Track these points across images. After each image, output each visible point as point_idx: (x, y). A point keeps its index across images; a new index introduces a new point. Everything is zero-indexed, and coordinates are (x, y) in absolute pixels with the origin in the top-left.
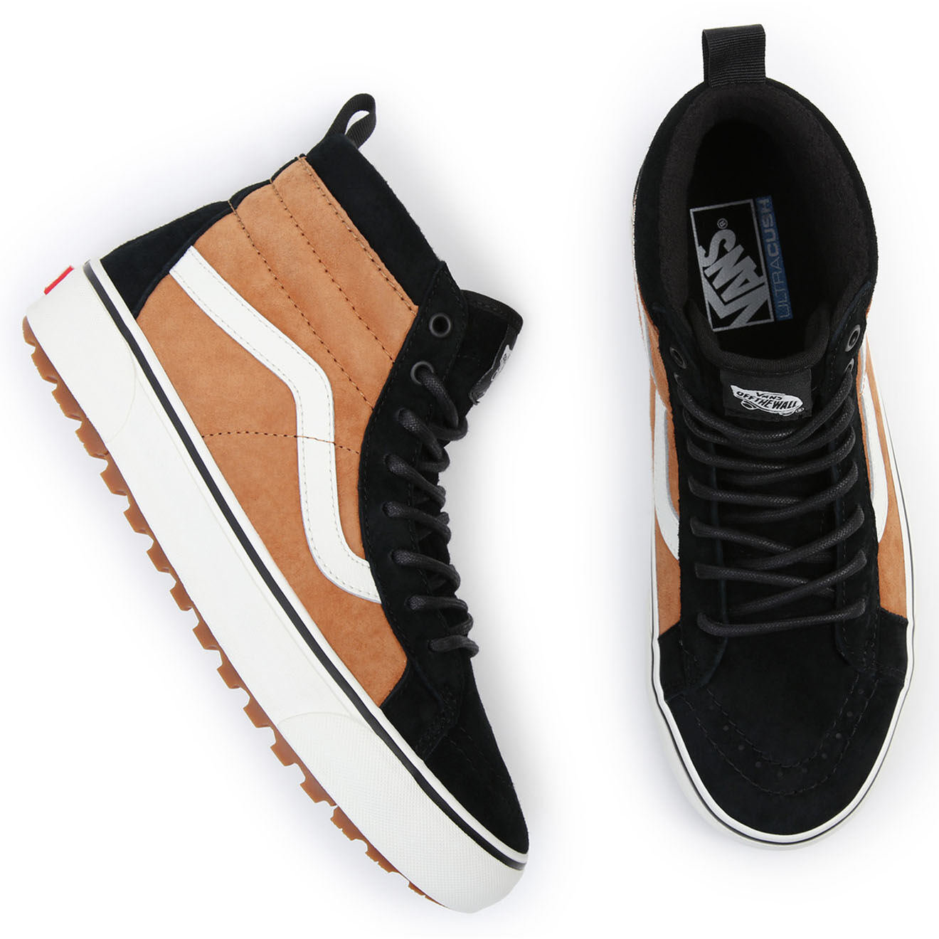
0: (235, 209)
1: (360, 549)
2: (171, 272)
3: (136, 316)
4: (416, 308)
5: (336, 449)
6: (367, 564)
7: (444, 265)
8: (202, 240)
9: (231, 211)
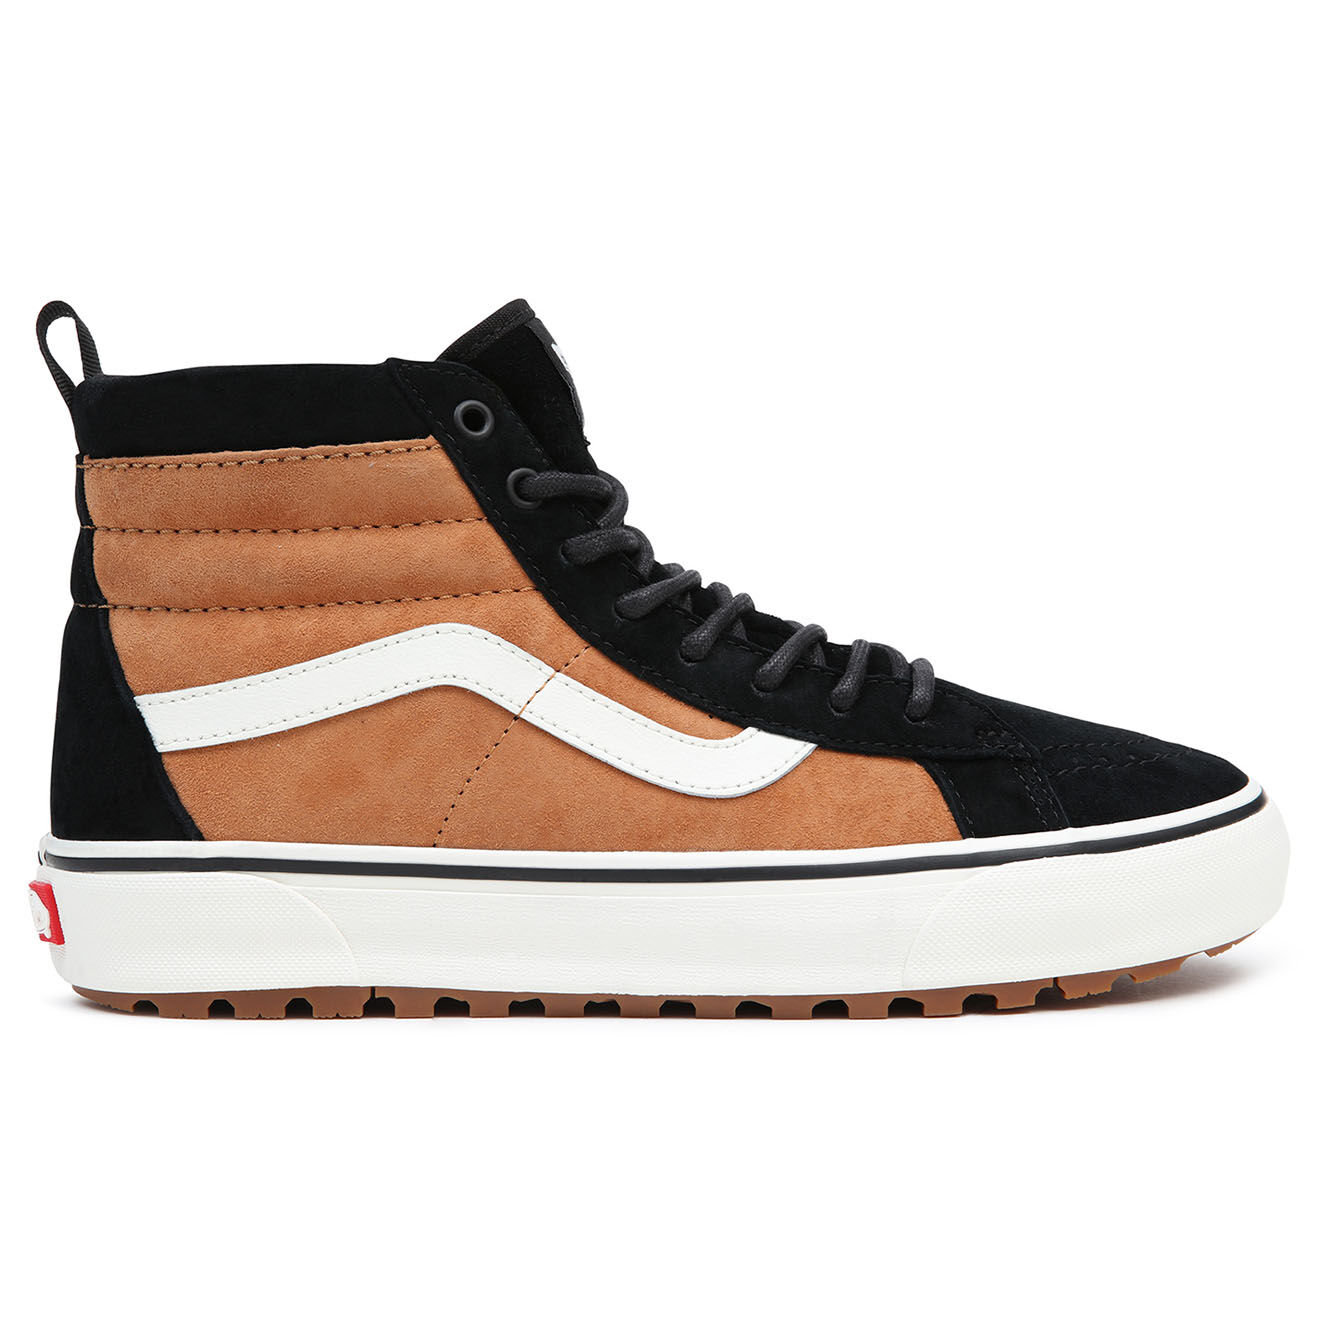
0: (105, 602)
1: (725, 727)
2: (160, 749)
3: (200, 837)
4: (431, 439)
5: (567, 674)
6: (751, 730)
7: (393, 363)
8: (132, 678)
9: (107, 611)
